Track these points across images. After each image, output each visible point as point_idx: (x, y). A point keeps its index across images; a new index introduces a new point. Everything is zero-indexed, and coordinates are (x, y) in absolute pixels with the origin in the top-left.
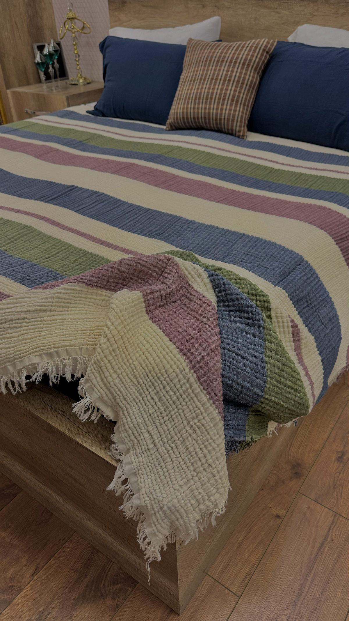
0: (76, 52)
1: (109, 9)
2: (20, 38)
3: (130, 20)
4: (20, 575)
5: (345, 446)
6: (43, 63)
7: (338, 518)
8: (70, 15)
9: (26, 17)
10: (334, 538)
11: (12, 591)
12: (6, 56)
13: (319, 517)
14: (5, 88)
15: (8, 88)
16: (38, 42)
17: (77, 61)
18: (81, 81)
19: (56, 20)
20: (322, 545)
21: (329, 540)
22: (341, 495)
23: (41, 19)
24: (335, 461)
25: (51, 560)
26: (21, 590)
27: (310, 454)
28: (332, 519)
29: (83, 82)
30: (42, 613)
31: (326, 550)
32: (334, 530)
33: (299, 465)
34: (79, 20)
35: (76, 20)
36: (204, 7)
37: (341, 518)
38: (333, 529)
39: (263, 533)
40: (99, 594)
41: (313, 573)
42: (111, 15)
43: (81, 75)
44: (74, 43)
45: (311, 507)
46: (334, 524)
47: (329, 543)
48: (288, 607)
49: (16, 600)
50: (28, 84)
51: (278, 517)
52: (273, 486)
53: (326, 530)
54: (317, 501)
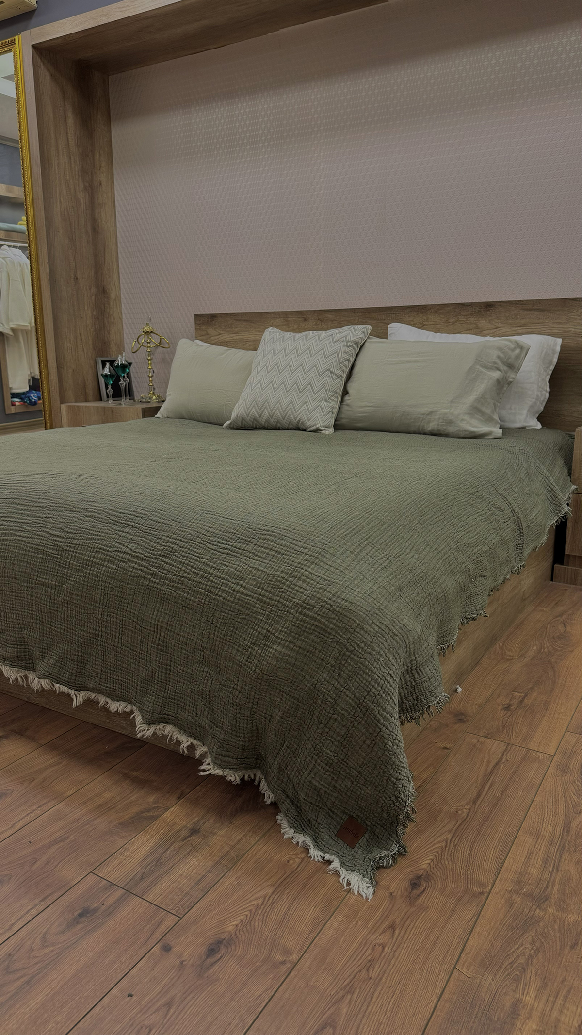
0: (150, 367)
1: (195, 323)
2: (84, 351)
3: (220, 334)
4: (164, 799)
5: (510, 700)
6: (111, 376)
7: (511, 747)
8: (147, 329)
9: (92, 330)
10: (509, 759)
11: (158, 809)
12: (65, 368)
13: (490, 747)
14: (59, 402)
15: (62, 403)
16: (102, 357)
17: (151, 377)
18: (154, 398)
19: (125, 335)
20: (497, 764)
21: (504, 760)
22: (512, 732)
23: (109, 333)
24: (501, 710)
25: (197, 787)
26: (168, 809)
27: (473, 707)
28: (505, 747)
29: (156, 399)
30: (198, 822)
31: (502, 767)
32: (509, 754)
33: (462, 714)
34: (156, 334)
35: (152, 334)
36: (305, 320)
37: (514, 747)
38: (507, 753)
39: (432, 759)
40: (259, 806)
41: (490, 782)
42: (196, 329)
43: (153, 393)
44: (149, 358)
45: (480, 741)
46: (508, 751)
47: (504, 762)
48: (467, 804)
49: (165, 815)
50: (86, 401)
51: (446, 748)
52: (435, 729)
53: (501, 754)
54: (487, 737)
